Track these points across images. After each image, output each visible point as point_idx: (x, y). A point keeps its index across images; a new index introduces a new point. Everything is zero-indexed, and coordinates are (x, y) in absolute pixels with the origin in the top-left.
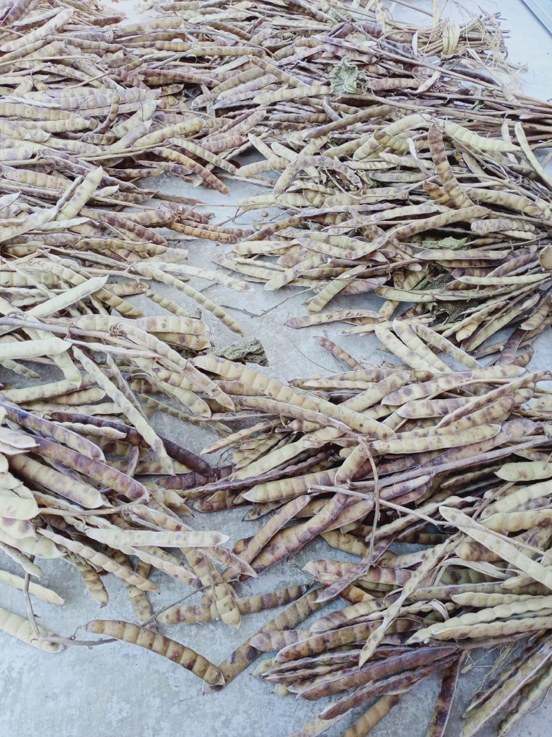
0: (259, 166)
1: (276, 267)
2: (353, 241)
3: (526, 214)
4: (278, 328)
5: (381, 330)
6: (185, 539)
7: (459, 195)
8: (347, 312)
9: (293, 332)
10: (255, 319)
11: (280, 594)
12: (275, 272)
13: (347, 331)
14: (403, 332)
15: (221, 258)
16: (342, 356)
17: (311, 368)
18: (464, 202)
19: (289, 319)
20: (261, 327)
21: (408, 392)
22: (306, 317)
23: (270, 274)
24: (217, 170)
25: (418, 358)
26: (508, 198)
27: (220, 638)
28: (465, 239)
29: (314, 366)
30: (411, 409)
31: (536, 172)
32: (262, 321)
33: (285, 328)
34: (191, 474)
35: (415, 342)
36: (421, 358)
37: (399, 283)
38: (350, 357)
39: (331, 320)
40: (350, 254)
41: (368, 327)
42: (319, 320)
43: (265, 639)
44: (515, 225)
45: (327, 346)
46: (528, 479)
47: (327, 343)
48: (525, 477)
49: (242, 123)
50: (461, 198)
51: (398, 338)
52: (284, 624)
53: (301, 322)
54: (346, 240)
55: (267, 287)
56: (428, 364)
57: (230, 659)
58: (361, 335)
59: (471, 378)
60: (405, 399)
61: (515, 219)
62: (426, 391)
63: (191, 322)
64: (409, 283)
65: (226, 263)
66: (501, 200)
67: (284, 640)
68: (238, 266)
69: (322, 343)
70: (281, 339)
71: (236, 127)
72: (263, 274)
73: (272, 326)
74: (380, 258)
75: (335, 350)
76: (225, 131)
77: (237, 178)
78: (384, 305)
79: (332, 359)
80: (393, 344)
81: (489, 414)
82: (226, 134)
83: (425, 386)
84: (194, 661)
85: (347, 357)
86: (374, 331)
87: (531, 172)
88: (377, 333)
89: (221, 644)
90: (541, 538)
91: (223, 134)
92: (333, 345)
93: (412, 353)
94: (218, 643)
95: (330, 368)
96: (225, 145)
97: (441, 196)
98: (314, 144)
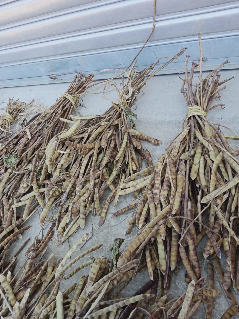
0: (27, 209)
1: (75, 220)
2: (86, 187)
3: (104, 129)
4: (100, 230)
5: (120, 193)
6: (189, 298)
7: (89, 146)
8: (107, 201)
9: (105, 225)
10: (93, 238)
11: (210, 272)
12: (77, 221)
13: (115, 205)
14: (125, 186)
15: (59, 241)
16: (123, 211)
17: (123, 224)
18: (92, 145)
19: (98, 224)
20: (97, 237)
21: (156, 194)
22: (101, 218)
23: (77, 224)
24: (19, 227)
25: (137, 185)
26: (97, 132)
27: (220, 301)
28: (102, 151)
29: (122, 223)
30: (163, 196)
31: (89, 119)
32: (94, 236)
33: (102, 228)
34: (151, 289)
35: (131, 184)
36: (138, 184)
37: (105, 179)
38: (125, 208)
39: (107, 209)
40: (90, 190)
41: (117, 197)
42: (105, 213)
43: (226, 283)
44: (106, 134)
45: (117, 215)
46: (197, 171)
47: (116, 214)
48: (196, 172)
49: (4, 207)
50: (90, 146)
51: (126, 188)
52: (221, 274)
53: (102, 220)
54: (84, 190)
55: (82, 227)
56: (141, 183)
57: (229, 300)
58: (119, 200)
59: (159, 172)
60: (158, 196)
61: (104, 133)
62: (158, 188)
63: (96, 262)
64: (106, 176)
65: (63, 240)
66: (96, 134)
67: (228, 276)
68: (67, 236)
69: (116, 216)
70: (106, 231)
71: (5, 210)
72: (76, 226)
73: (98, 232)
74: (97, 181)
75: (120, 212)
76: (4, 216)
77: (26, 219)
78: (110, 188)
79: (122, 215)
80: (128, 191)
81: (174, 173)
82: (5, 216)
83: (156, 188)
84: (229, 313)
85: (124, 209)
86: (119, 195)
87: (88, 120)
88: (121, 195)
89: (222, 301)
90: (219, 177)
91: (5, 217)
92: (117, 212)
93: (135, 187)
94: (222, 303)
95: (125, 217)
96: (10, 218)
97: (86, 151)
98: (34, 184)
